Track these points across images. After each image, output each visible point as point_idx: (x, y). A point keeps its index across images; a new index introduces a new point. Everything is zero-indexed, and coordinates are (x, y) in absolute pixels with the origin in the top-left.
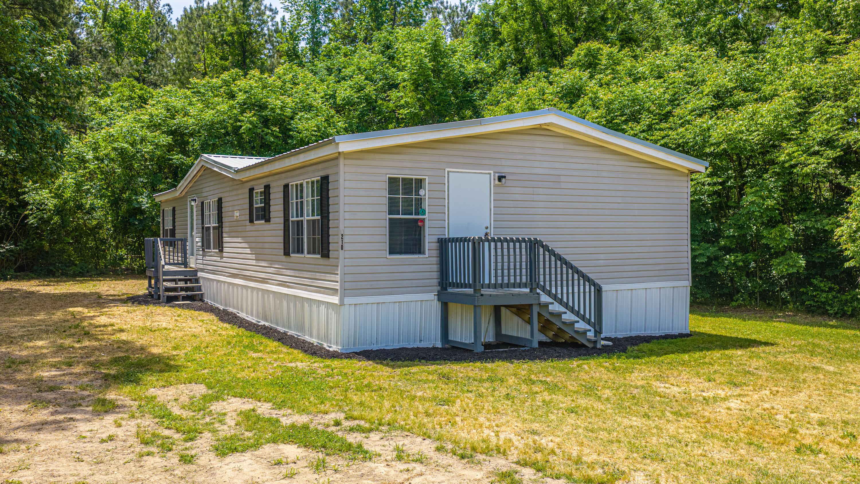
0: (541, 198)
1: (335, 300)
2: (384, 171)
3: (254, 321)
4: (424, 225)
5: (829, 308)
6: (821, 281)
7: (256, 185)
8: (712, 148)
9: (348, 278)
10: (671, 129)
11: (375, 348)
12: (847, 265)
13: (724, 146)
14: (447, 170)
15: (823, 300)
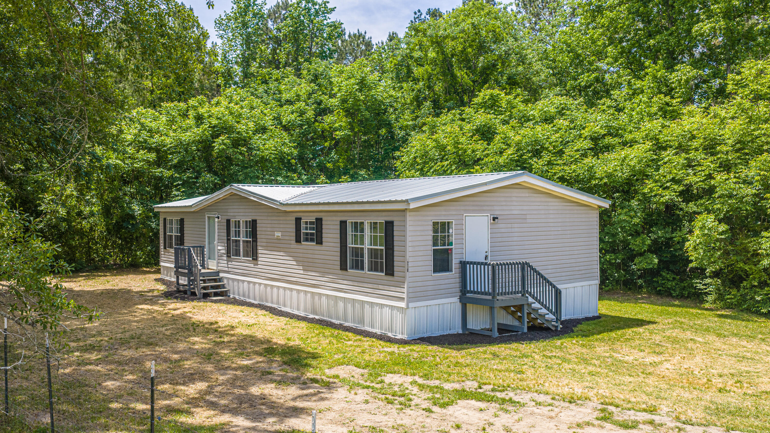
0: (516, 230)
1: (402, 305)
2: (430, 218)
3: (302, 315)
4: (452, 253)
5: (673, 292)
6: (668, 273)
7: (304, 216)
8: (597, 182)
9: (411, 290)
10: (564, 164)
11: (426, 335)
12: (691, 265)
13: (605, 180)
14: (465, 215)
15: (669, 286)
